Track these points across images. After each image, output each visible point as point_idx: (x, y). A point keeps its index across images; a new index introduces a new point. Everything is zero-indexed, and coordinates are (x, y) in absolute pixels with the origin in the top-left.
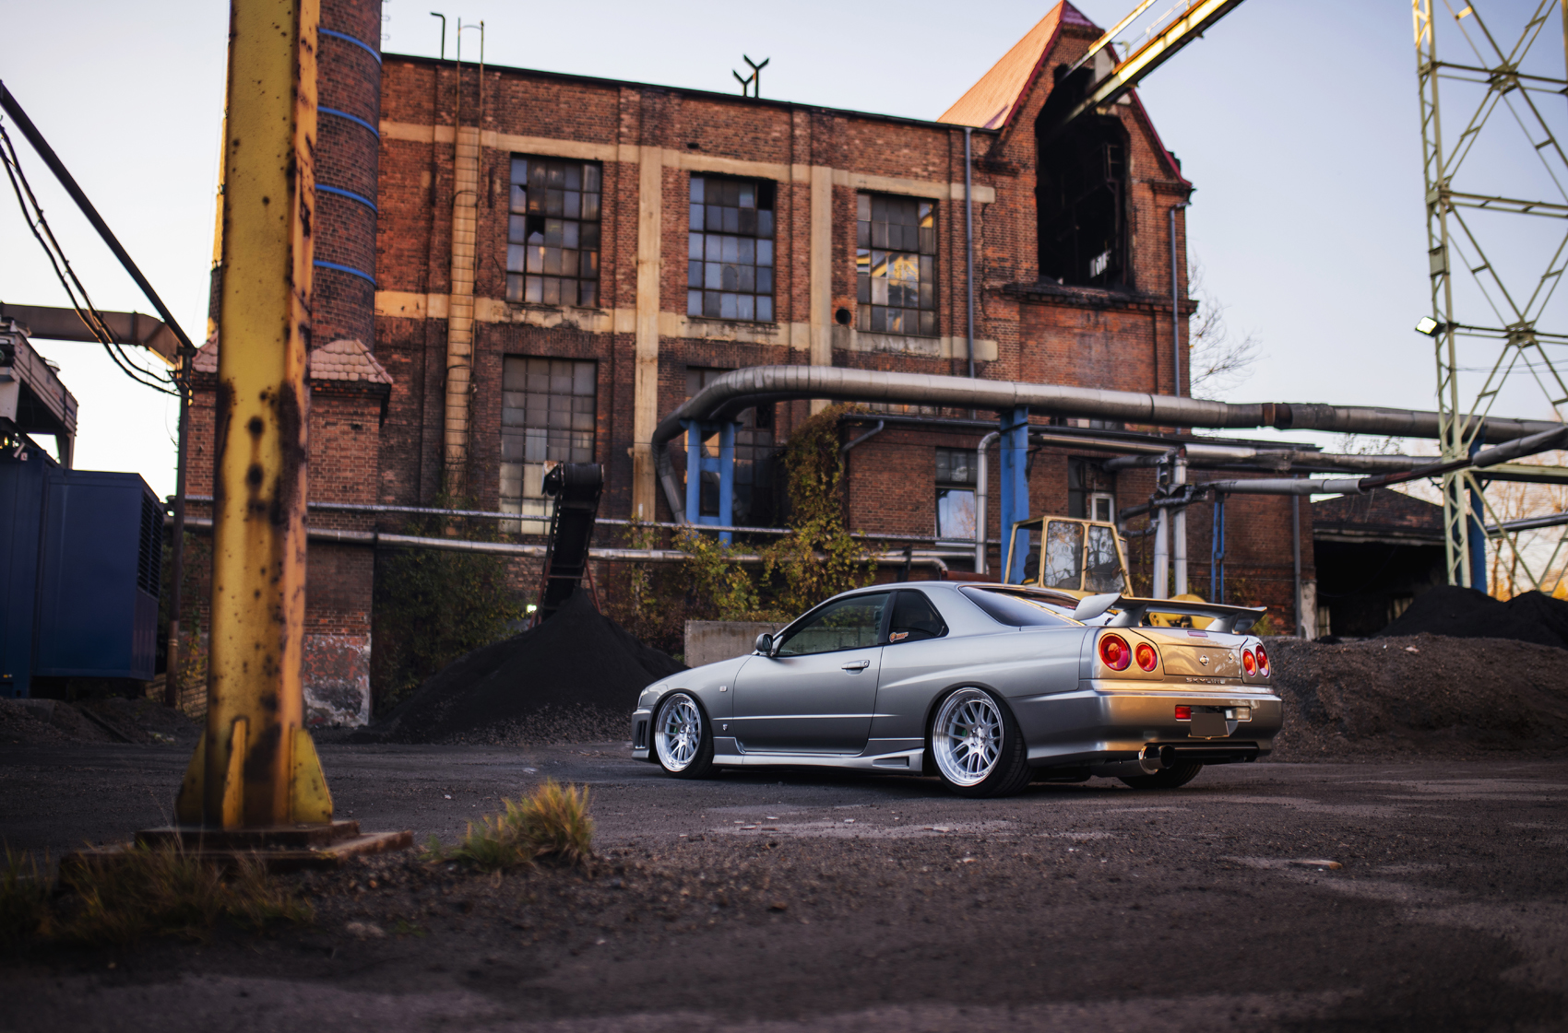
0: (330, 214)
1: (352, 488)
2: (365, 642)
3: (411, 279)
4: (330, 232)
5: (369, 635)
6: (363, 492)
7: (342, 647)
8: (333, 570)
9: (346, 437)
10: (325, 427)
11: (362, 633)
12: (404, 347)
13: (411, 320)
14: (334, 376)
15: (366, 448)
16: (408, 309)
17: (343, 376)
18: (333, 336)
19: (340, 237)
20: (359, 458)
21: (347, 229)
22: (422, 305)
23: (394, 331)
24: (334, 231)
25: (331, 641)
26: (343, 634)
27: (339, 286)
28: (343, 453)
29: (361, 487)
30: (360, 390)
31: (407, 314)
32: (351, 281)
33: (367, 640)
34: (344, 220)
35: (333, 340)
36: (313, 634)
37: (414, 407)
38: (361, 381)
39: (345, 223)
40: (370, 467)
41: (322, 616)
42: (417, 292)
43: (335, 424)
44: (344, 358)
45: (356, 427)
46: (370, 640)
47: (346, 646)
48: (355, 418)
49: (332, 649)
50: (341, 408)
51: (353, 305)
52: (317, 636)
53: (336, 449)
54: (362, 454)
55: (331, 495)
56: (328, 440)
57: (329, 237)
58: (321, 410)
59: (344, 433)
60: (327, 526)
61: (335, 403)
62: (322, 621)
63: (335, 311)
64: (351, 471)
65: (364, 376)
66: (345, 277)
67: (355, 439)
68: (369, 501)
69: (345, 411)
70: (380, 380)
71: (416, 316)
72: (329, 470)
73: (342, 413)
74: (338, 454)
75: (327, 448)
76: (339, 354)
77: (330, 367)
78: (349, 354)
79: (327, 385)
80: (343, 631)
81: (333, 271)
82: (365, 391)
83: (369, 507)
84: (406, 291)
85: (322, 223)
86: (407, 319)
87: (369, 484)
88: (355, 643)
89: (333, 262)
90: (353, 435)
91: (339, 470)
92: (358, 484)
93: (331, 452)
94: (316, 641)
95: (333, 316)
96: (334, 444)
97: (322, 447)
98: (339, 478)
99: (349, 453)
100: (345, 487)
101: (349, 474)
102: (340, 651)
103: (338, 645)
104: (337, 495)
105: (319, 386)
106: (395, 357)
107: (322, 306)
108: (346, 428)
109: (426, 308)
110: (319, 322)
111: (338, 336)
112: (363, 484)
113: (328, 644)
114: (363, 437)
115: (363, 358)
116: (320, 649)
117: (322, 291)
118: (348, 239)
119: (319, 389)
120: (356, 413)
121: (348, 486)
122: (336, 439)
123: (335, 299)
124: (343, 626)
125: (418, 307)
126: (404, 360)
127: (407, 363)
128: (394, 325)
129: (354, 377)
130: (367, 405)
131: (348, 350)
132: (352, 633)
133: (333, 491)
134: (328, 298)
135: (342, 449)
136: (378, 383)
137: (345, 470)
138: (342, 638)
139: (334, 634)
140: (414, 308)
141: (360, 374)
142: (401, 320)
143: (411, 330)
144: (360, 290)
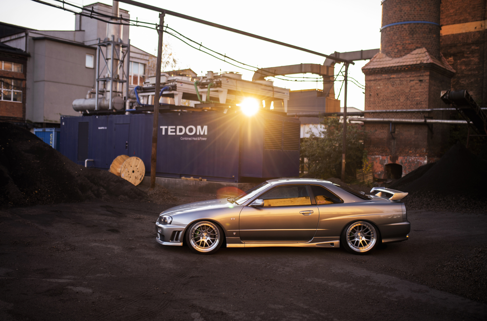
0: (413, 3)
1: (419, 103)
2: (425, 159)
3: (479, 15)
4: (413, 10)
5: (426, 157)
6: (423, 104)
7: (417, 161)
8: (413, 133)
9: (417, 85)
10: (410, 82)
11: (423, 156)
12: (476, 43)
13: (479, 32)
14: (411, 63)
15: (424, 88)
16: (478, 28)
17: (415, 63)
18: (415, 48)
19: (417, 11)
20: (422, 92)
21: (420, 7)
22: (483, 25)
23: (472, 37)
24: (414, 9)
25: (413, 159)
26: (417, 156)
27: (417, 29)
28: (416, 91)
29: (423, 103)
30: (421, 67)
31: (477, 30)
32: (423, 26)
33: (425, 158)
34: (418, 4)
35: (415, 49)
36: (407, 156)
37: (480, 66)
38: (421, 63)
39: (419, 5)
40: (426, 95)
41: (410, 150)
42: (481, 20)
43: (413, 80)
44: (417, 56)
45: (421, 81)
46: (426, 159)
47: (418, 161)
48: (420, 77)
49: (413, 161)
50: (415, 75)
51: (424, 35)
52: (408, 157)
53: (414, 90)
54: (423, 90)
55: (412, 106)
56: (411, 87)
57: (412, 12)
58: (408, 76)
59: (416, 83)
60: (411, 118)
61: (413, 73)
62: (410, 152)
63: (416, 39)
64: (419, 97)
65: (422, 61)
66: (420, 25)
67: (420, 85)
68: (426, 108)
69: (417, 75)
70: (428, 62)
71: (481, 30)
72: (412, 98)
73: (416, 76)
74: (415, 91)
75: (411, 89)
76: (416, 54)
77: (411, 60)
78: (419, 54)
79: (409, 67)
80: (417, 155)
81: (414, 24)
82: (423, 67)
83: (424, 110)
84: (477, 21)
85: (410, 7)
86: (478, 32)
87: (425, 101)
88: (421, 159)
89: (415, 20)
90: (419, 84)
91: (415, 97)
92: (422, 102)
93: (412, 91)
94: (408, 159)
95: (415, 41)
96: (413, 88)
97: (409, 89)
98: (414, 100)
99: (418, 91)
100: (417, 103)
101: (418, 98)
102: (416, 163)
103: (415, 160)
104: (414, 106)
105: (406, 67)
106: (473, 47)
107: (410, 38)
108: (417, 81)
109: (484, 26)
110: (409, 44)
111: (417, 48)
112: (423, 101)
113: (412, 160)
114: (423, 84)
115: (424, 55)
116: (409, 162)
117: (410, 32)
118: (421, 11)
119: (407, 69)
120: (420, 76)
121: (418, 103)
122: (414, 86)
123: (416, 34)
124: (417, 153)
125: (482, 26)
126: (476, 48)
127: (477, 49)
128: (472, 35)
129: (419, 62)
130: (424, 72)
131: (419, 52)
132: (420, 156)
133: (413, 105)
134: (412, 34)
135: (416, 89)
136: (427, 64)
137: (417, 97)
138: (417, 158)
139: (414, 156)
140: (480, 27)
141: (421, 61)
142: (475, 32)
143: (479, 36)
144: (427, 29)
